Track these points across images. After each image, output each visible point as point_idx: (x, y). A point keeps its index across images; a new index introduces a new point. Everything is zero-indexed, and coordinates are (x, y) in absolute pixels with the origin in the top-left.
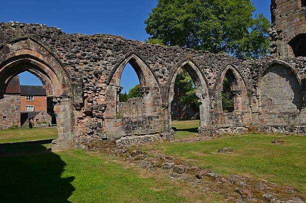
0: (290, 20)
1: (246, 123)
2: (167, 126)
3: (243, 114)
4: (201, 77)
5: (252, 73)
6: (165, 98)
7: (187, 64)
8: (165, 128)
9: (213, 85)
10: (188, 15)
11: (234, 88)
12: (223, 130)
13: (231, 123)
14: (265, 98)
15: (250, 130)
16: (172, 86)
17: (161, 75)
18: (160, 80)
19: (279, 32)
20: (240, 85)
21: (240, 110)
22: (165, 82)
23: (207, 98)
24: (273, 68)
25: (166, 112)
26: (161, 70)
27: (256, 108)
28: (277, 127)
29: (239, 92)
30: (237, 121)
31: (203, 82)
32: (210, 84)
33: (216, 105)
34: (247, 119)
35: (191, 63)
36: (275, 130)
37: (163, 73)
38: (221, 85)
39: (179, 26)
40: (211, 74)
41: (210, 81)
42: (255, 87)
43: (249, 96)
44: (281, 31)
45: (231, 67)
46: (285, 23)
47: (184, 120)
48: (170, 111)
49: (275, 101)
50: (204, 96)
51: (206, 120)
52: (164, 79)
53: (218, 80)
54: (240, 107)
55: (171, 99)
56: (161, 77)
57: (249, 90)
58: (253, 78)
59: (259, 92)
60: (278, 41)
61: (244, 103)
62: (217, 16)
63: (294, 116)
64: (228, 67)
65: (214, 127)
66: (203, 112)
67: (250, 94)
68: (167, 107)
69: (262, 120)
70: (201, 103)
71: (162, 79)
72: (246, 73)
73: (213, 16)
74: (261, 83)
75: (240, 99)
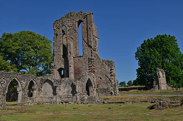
0: (58, 62)
1: (37, 101)
2: (4, 102)
3: (36, 98)
4: (19, 84)
5: (41, 82)
6: (4, 92)
7: (14, 79)
8: (3, 103)
9: (24, 87)
10: (19, 47)
11: (33, 88)
12: (27, 104)
13: (31, 101)
14: (44, 92)
15: (38, 104)
16: (7, 87)
17: (3, 83)
18: (2, 85)
19: (55, 66)
20: (35, 87)
21: (35, 96)
22: (5, 86)
23: (21, 91)
24: (48, 81)
25: (4, 97)
26: (3, 81)
27: (41, 95)
28: (47, 102)
29: (35, 89)
30: (33, 100)
31: (20, 86)
32: (23, 86)
33: (25, 94)
34: (37, 100)
35: (16, 78)
36: (47, 103)
37: (4, 82)
38: (27, 87)
39: (13, 52)
40: (24, 83)
41: (23, 85)
42: (41, 87)
43: (39, 91)
44: (55, 65)
45: (32, 80)
46: (57, 62)
47: (12, 101)
48: (5, 96)
49: (48, 93)
50: (20, 91)
51: (20, 100)
52: (4, 85)
53: (26, 85)
54: (35, 95)
55: (6, 92)
56: (3, 84)
57: (39, 89)
58: (41, 84)
59: (42, 89)
60: (54, 69)
61: (37, 93)
62: (34, 50)
63: (52, 98)
64: (31, 80)
65: (23, 103)
66: (19, 97)
67: (39, 90)
68: (5, 95)
69: (43, 100)
70: (19, 94)
71: (3, 85)
72: (39, 82)
73: (32, 50)
74: (43, 86)
75: (35, 92)
